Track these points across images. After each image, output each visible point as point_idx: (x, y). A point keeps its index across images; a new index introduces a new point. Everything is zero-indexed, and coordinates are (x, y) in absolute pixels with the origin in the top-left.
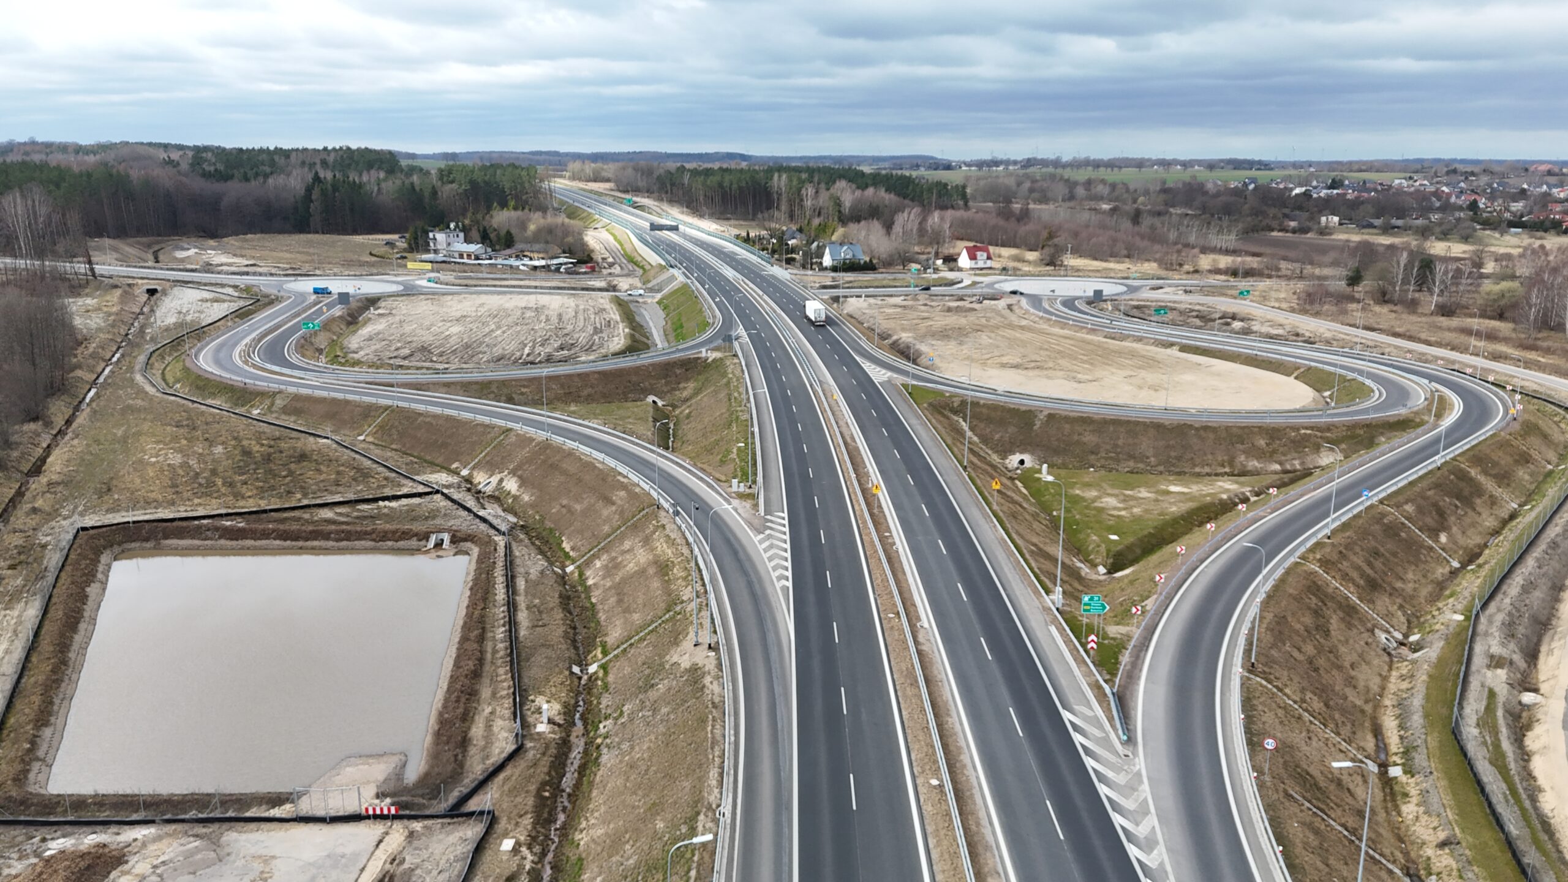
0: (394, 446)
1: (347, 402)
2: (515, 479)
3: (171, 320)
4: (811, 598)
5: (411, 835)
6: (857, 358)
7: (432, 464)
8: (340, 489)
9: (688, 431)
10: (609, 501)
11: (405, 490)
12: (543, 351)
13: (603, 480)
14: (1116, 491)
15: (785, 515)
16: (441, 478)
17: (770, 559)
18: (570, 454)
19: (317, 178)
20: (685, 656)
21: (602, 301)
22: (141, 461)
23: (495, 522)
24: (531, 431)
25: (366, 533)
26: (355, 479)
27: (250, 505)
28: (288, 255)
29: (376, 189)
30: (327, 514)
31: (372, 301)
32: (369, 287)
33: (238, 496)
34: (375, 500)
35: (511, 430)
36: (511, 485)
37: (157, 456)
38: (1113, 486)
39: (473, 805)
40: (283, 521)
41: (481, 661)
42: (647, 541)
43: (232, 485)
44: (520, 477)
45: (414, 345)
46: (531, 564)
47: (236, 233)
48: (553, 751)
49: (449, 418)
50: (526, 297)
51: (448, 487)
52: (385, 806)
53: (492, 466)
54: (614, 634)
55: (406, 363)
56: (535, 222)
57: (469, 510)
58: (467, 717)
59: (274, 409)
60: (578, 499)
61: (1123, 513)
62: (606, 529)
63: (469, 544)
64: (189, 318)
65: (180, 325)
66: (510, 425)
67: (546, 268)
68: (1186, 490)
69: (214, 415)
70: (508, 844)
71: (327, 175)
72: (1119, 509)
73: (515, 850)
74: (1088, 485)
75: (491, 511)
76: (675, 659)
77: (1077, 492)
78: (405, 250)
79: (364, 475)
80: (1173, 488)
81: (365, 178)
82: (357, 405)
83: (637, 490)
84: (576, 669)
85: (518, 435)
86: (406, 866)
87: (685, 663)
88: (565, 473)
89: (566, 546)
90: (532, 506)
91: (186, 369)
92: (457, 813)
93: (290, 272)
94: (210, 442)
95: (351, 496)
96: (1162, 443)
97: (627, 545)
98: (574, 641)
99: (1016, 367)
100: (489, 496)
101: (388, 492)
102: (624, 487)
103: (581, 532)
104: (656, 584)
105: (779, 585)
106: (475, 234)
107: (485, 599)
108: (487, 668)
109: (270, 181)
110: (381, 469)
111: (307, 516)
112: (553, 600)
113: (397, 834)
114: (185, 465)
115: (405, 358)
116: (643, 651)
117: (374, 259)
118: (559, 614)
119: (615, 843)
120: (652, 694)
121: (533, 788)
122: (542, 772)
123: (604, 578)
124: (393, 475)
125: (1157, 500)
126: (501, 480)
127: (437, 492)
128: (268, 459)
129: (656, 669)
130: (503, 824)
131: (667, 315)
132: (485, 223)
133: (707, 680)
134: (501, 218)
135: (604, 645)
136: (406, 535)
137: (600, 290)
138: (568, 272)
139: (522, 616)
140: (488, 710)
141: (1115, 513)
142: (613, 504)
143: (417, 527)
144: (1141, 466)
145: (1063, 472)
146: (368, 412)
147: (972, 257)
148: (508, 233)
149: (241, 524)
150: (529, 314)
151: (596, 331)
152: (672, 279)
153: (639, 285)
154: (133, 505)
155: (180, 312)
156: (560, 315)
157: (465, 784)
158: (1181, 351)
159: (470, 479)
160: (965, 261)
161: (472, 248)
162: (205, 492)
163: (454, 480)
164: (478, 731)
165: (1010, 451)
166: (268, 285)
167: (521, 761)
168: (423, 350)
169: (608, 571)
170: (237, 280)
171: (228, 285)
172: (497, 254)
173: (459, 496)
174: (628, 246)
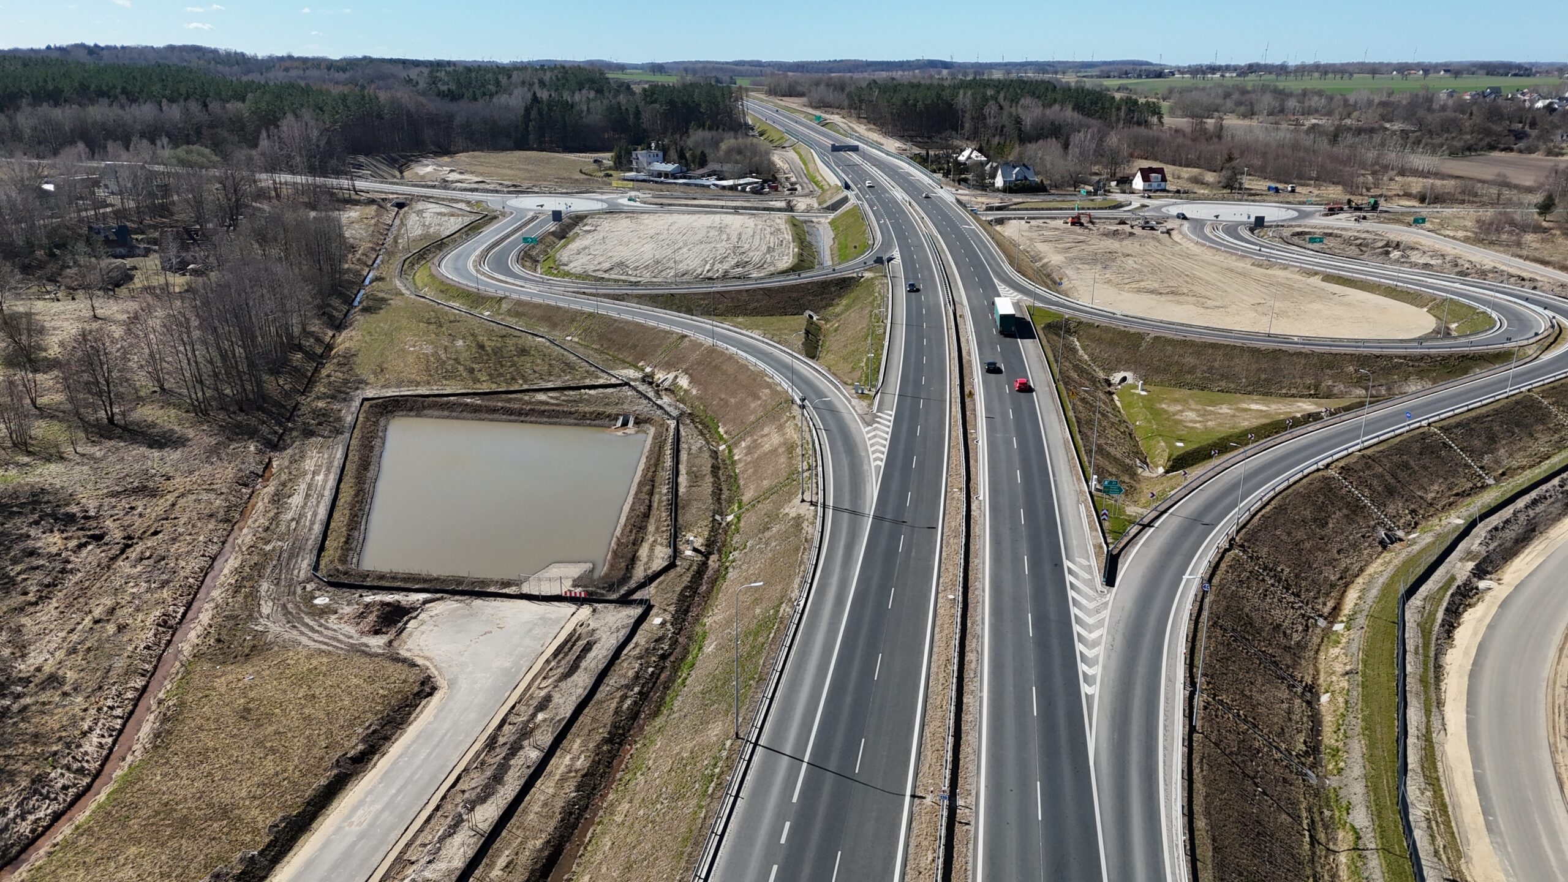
0: (594, 346)
1: (559, 308)
2: (686, 376)
3: (418, 232)
4: (897, 474)
5: (594, 611)
6: (996, 281)
7: (624, 362)
8: (552, 378)
9: (833, 344)
10: (756, 397)
11: (601, 382)
12: (721, 268)
13: (754, 380)
14: (1199, 407)
15: (893, 413)
16: (631, 373)
17: (872, 445)
18: (731, 357)
19: (535, 99)
20: (795, 508)
21: (778, 221)
22: (403, 350)
23: (668, 409)
24: (701, 338)
25: (571, 413)
26: (564, 371)
27: (485, 387)
28: (509, 172)
29: (585, 108)
30: (541, 397)
31: (579, 219)
32: (579, 204)
33: (477, 381)
34: (579, 388)
35: (686, 336)
36: (684, 382)
37: (414, 346)
38: (1198, 403)
39: (637, 596)
40: (509, 401)
41: (650, 507)
42: (781, 428)
43: (471, 371)
44: (691, 376)
45: (614, 259)
46: (692, 441)
47: (465, 150)
48: (695, 567)
49: (638, 324)
50: (712, 217)
51: (635, 380)
52: (577, 592)
53: (669, 366)
54: (747, 496)
55: (606, 276)
56: (729, 142)
57: (650, 399)
58: (637, 543)
59: (501, 311)
60: (733, 394)
61: (1198, 425)
62: (752, 418)
63: (648, 425)
64: (431, 230)
65: (424, 237)
66: (686, 332)
67: (733, 188)
68: (1264, 408)
69: (455, 315)
70: (658, 621)
71: (543, 95)
72: (1196, 422)
73: (663, 624)
74: (1176, 401)
75: (666, 400)
76: (787, 510)
77: (1164, 406)
78: (610, 168)
79: (570, 367)
80: (1254, 406)
81: (577, 97)
82: (567, 311)
83: (779, 388)
84: (718, 517)
85: (691, 341)
86: (590, 628)
87: (793, 513)
88: (724, 373)
89: (721, 430)
90: (699, 398)
91: (432, 276)
92: (625, 601)
93: (512, 189)
94: (453, 337)
95: (558, 384)
96: (1254, 366)
97: (766, 430)
98: (719, 499)
99: (1152, 292)
100: (666, 389)
101: (588, 382)
102: (769, 386)
103: (733, 420)
104: (783, 459)
105: (873, 464)
106: (673, 154)
107: (656, 465)
108: (654, 512)
109: (495, 100)
110: (585, 364)
111: (527, 398)
112: (707, 469)
113: (585, 611)
114: (435, 354)
115: (605, 271)
116: (766, 506)
117: (584, 176)
118: (709, 479)
119: (728, 622)
120: (768, 534)
121: (678, 589)
122: (687, 579)
123: (746, 455)
124: (593, 369)
125: (1234, 416)
126: (676, 377)
127: (626, 384)
128: (497, 352)
129: (773, 517)
130: (654, 611)
131: (836, 235)
132: (682, 143)
133: (806, 524)
134: (697, 137)
135: (740, 502)
136: (599, 416)
137: (780, 210)
138: (755, 191)
139: (683, 480)
140: (651, 539)
141: (1191, 425)
142: (759, 398)
143: (609, 410)
144: (1232, 386)
145: (1157, 389)
146: (573, 317)
147: (1146, 179)
148: (702, 152)
149: (478, 401)
150: (713, 233)
151: (770, 250)
152: (845, 200)
153: (816, 205)
154: (399, 384)
155: (424, 225)
156: (740, 234)
157: (632, 584)
158: (1323, 280)
159: (652, 375)
160: (1138, 183)
161: (669, 167)
162: (450, 375)
163: (640, 375)
164: (643, 552)
165: (1115, 369)
166: (493, 201)
167: (672, 573)
168: (621, 264)
169: (749, 450)
170: (469, 196)
171: (462, 201)
172: (691, 174)
173: (642, 388)
174: (811, 166)
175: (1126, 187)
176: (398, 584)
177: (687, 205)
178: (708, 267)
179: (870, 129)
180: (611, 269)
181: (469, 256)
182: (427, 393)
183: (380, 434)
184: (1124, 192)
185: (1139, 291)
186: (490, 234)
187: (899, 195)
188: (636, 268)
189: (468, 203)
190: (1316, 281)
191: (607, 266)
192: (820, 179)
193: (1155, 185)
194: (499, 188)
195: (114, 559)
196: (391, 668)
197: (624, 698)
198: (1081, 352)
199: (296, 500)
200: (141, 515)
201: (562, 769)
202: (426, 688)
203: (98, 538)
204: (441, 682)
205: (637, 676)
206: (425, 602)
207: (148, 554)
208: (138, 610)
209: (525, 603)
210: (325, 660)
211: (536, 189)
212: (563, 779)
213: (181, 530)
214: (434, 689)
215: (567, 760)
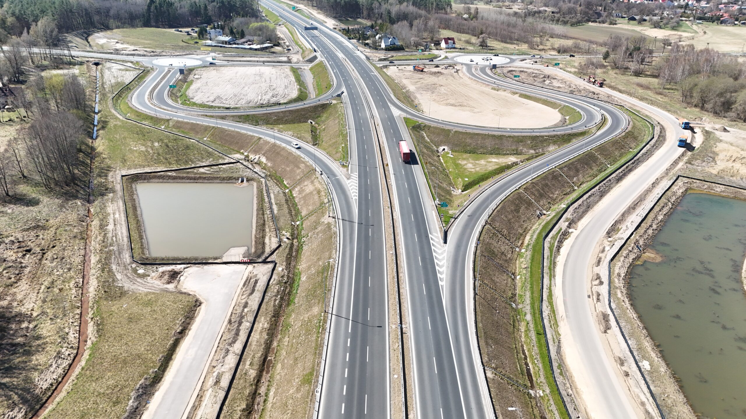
0: (218, 143)
1: (198, 124)
2: (264, 157)
3: (112, 81)
4: (363, 202)
5: (254, 267)
6: (389, 104)
7: (234, 150)
8: (204, 160)
9: (324, 137)
10: (299, 168)
11: (226, 161)
12: (266, 98)
13: (296, 160)
14: (473, 162)
15: (357, 174)
16: (238, 156)
17: (352, 190)
18: (284, 149)
20: (326, 219)
22: (131, 149)
23: (260, 173)
24: (268, 139)
25: (217, 178)
26: (208, 157)
27: (175, 167)
28: (147, 42)
30: (202, 170)
31: (191, 70)
33: (170, 164)
34: (217, 165)
35: (260, 138)
36: (264, 160)
37: (136, 147)
38: (473, 160)
39: (269, 260)
40: (188, 173)
41: (264, 221)
42: (312, 182)
43: (166, 159)
44: (266, 157)
45: (214, 95)
46: (274, 189)
48: (289, 245)
49: (238, 133)
50: (254, 67)
51: (241, 160)
52: (246, 259)
53: (256, 152)
54: (304, 213)
55: (213, 104)
57: (251, 169)
58: (263, 237)
59: (170, 126)
60: (288, 166)
61: (473, 170)
62: (298, 177)
63: (252, 182)
64: (119, 80)
65: (117, 84)
66: (261, 136)
67: (261, 49)
68: (497, 161)
69: (152, 130)
70: (280, 269)
73: (283, 270)
74: (464, 159)
75: (257, 169)
76: (323, 221)
77: (460, 162)
78: (197, 38)
79: (210, 155)
80: (494, 160)
82: (202, 126)
83: (308, 164)
84: (293, 223)
85: (264, 140)
86: (254, 274)
87: (326, 222)
88: (282, 156)
89: (285, 183)
90: (272, 167)
91: (130, 107)
92: (265, 262)
93: (152, 54)
94: (152, 141)
95: (208, 163)
96: (493, 142)
97: (306, 183)
98: (291, 215)
100: (256, 163)
101: (221, 161)
102: (303, 162)
103: (290, 178)
104: (316, 197)
105: (354, 198)
106: (227, 30)
107: (262, 201)
108: (267, 223)
110: (216, 152)
111: (195, 171)
112: (283, 201)
113: (250, 267)
114: (147, 151)
116: (313, 218)
117: (185, 44)
118: (286, 206)
119: (309, 268)
120: (317, 231)
121: (285, 255)
122: (287, 250)
123: (299, 194)
124: (221, 155)
125: (486, 165)
126: (259, 157)
127: (238, 162)
128: (175, 148)
129: (317, 223)
130: (277, 265)
132: (231, 25)
133: (332, 227)
135: (301, 216)
136: (230, 178)
138: (270, 52)
139: (275, 207)
140: (269, 235)
141: (470, 170)
143: (233, 175)
144: (485, 151)
145: (457, 154)
146: (206, 129)
147: (446, 43)
148: (242, 30)
149: (174, 174)
150: (258, 78)
151: (286, 87)
152: (315, 58)
153: (301, 59)
154: (135, 168)
155: (114, 77)
156: (270, 78)
157: (266, 254)
158: (519, 96)
159: (247, 156)
160: (443, 45)
161: (227, 39)
162: (158, 162)
163: (243, 157)
164: (267, 240)
165: (440, 145)
166: (145, 61)
167: (281, 249)
168: (218, 97)
169: (300, 192)
170: (131, 58)
171: (129, 62)
172: (237, 42)
173: (246, 163)
174: (295, 36)
175: (438, 47)
176: (171, 262)
177: (240, 61)
178: (260, 98)
179: (319, 13)
180: (215, 100)
181: (144, 95)
182: (150, 171)
183: (135, 192)
184: (437, 49)
185: (447, 104)
186: (150, 81)
187: (340, 55)
188: (226, 100)
189: (132, 62)
190: (516, 97)
191: (212, 98)
192: (301, 44)
193: (450, 46)
194: (145, 53)
195: (40, 260)
196: (181, 297)
197: (275, 300)
198: (426, 138)
199: (111, 227)
200: (43, 239)
201: (260, 329)
202: (197, 303)
203: (29, 251)
204: (202, 300)
205: (278, 292)
206: (184, 268)
207: (55, 257)
208: (63, 282)
209: (224, 265)
210: (153, 296)
211: (164, 54)
212: (261, 332)
213: (65, 245)
214: (201, 304)
215: (261, 325)
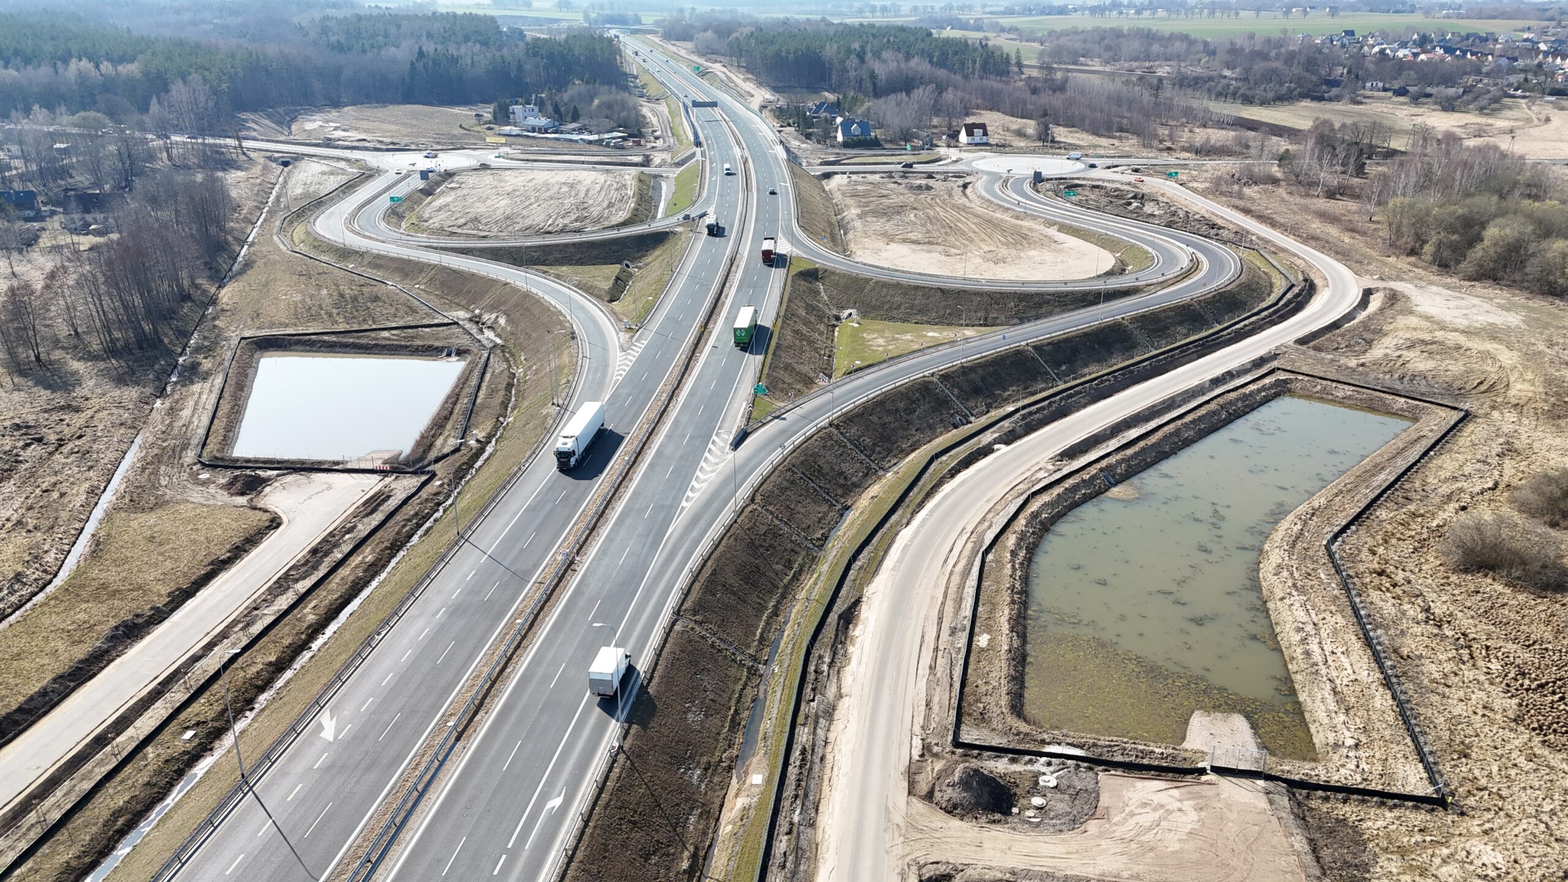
0: (435, 293)
1: (411, 261)
2: (504, 316)
3: (299, 191)
5: (395, 478)
7: (459, 305)
8: (396, 319)
10: (551, 332)
11: (436, 321)
12: (561, 222)
13: (553, 318)
14: (890, 335)
15: (646, 342)
16: (462, 314)
17: (620, 366)
19: (421, 54)
20: (547, 409)
21: (627, 177)
22: (276, 299)
23: (485, 342)
24: (520, 284)
25: (407, 346)
26: (407, 314)
27: (342, 327)
30: (386, 334)
31: (448, 175)
32: (448, 161)
33: (334, 322)
34: (417, 327)
35: (508, 283)
36: (502, 321)
37: (286, 295)
38: (892, 332)
39: (429, 468)
40: (359, 338)
41: (451, 413)
42: (560, 355)
43: (330, 315)
44: (508, 316)
45: (470, 215)
46: (497, 365)
47: (353, 103)
48: (474, 452)
49: (471, 275)
50: (569, 173)
51: (464, 320)
52: (388, 467)
53: (492, 308)
55: (459, 231)
56: (602, 96)
57: (472, 335)
58: (436, 437)
59: (362, 264)
60: (536, 330)
61: (880, 348)
62: (545, 348)
63: (465, 356)
64: (311, 189)
65: (306, 195)
66: (508, 279)
67: (599, 142)
68: (937, 335)
69: (323, 268)
70: (438, 483)
71: (430, 48)
72: (880, 346)
73: (441, 485)
74: (876, 330)
75: (486, 336)
77: (864, 334)
78: (490, 122)
79: (413, 310)
80: (930, 333)
82: (417, 263)
84: (501, 419)
85: (512, 287)
86: (392, 488)
87: (545, 413)
88: (532, 313)
89: (522, 358)
90: (511, 333)
91: (308, 233)
92: (417, 472)
93: (391, 147)
94: (319, 287)
95: (401, 323)
98: (506, 406)
99: (913, 242)
100: (489, 327)
101: (425, 322)
102: (560, 323)
103: (531, 349)
105: (614, 378)
106: (549, 108)
107: (465, 383)
108: (453, 416)
109: (383, 52)
110: (425, 307)
111: (373, 335)
112: (503, 386)
113: (389, 479)
114: (303, 301)
115: (459, 227)
117: (464, 131)
118: (502, 393)
120: (527, 427)
121: (458, 464)
122: (466, 458)
124: (431, 311)
125: (911, 341)
126: (497, 317)
127: (456, 323)
128: (355, 299)
129: (534, 416)
130: (436, 478)
131: (677, 189)
132: (557, 98)
133: (549, 418)
134: (573, 90)
135: (520, 408)
136: (429, 348)
137: (635, 165)
139: (482, 394)
140: (447, 434)
141: (875, 348)
143: (437, 344)
144: (925, 319)
145: (868, 322)
146: (422, 268)
147: (970, 133)
148: (576, 106)
149: (334, 338)
150: (565, 189)
151: (610, 205)
152: (693, 155)
153: (669, 160)
154: (272, 325)
155: (305, 184)
156: (588, 190)
157: (426, 462)
159: (480, 316)
160: (963, 137)
161: (543, 121)
162: (314, 318)
163: (468, 316)
164: (439, 442)
165: (844, 308)
166: (372, 159)
167: (457, 455)
168: (476, 220)
169: (537, 372)
170: (348, 154)
171: (342, 159)
172: (563, 128)
173: (468, 326)
174: (677, 119)
175: (951, 142)
176: (260, 465)
177: (550, 161)
178: (550, 222)
180: (465, 224)
181: (340, 215)
182: (294, 332)
183: (253, 365)
184: (948, 146)
185: (903, 241)
186: (364, 192)
188: (487, 223)
189: (347, 161)
190: (1053, 230)
191: (463, 221)
192: (681, 133)
193: (977, 140)
195: (51, 454)
196: (251, 513)
198: (823, 294)
199: (186, 413)
200: (68, 425)
201: (357, 562)
202: (275, 523)
203: (40, 440)
204: (285, 519)
206: (278, 475)
207: (76, 450)
208: (72, 483)
209: (346, 475)
210: (205, 510)
211: (413, 147)
212: (357, 567)
213: (99, 434)
214: (279, 525)
215: (360, 558)
